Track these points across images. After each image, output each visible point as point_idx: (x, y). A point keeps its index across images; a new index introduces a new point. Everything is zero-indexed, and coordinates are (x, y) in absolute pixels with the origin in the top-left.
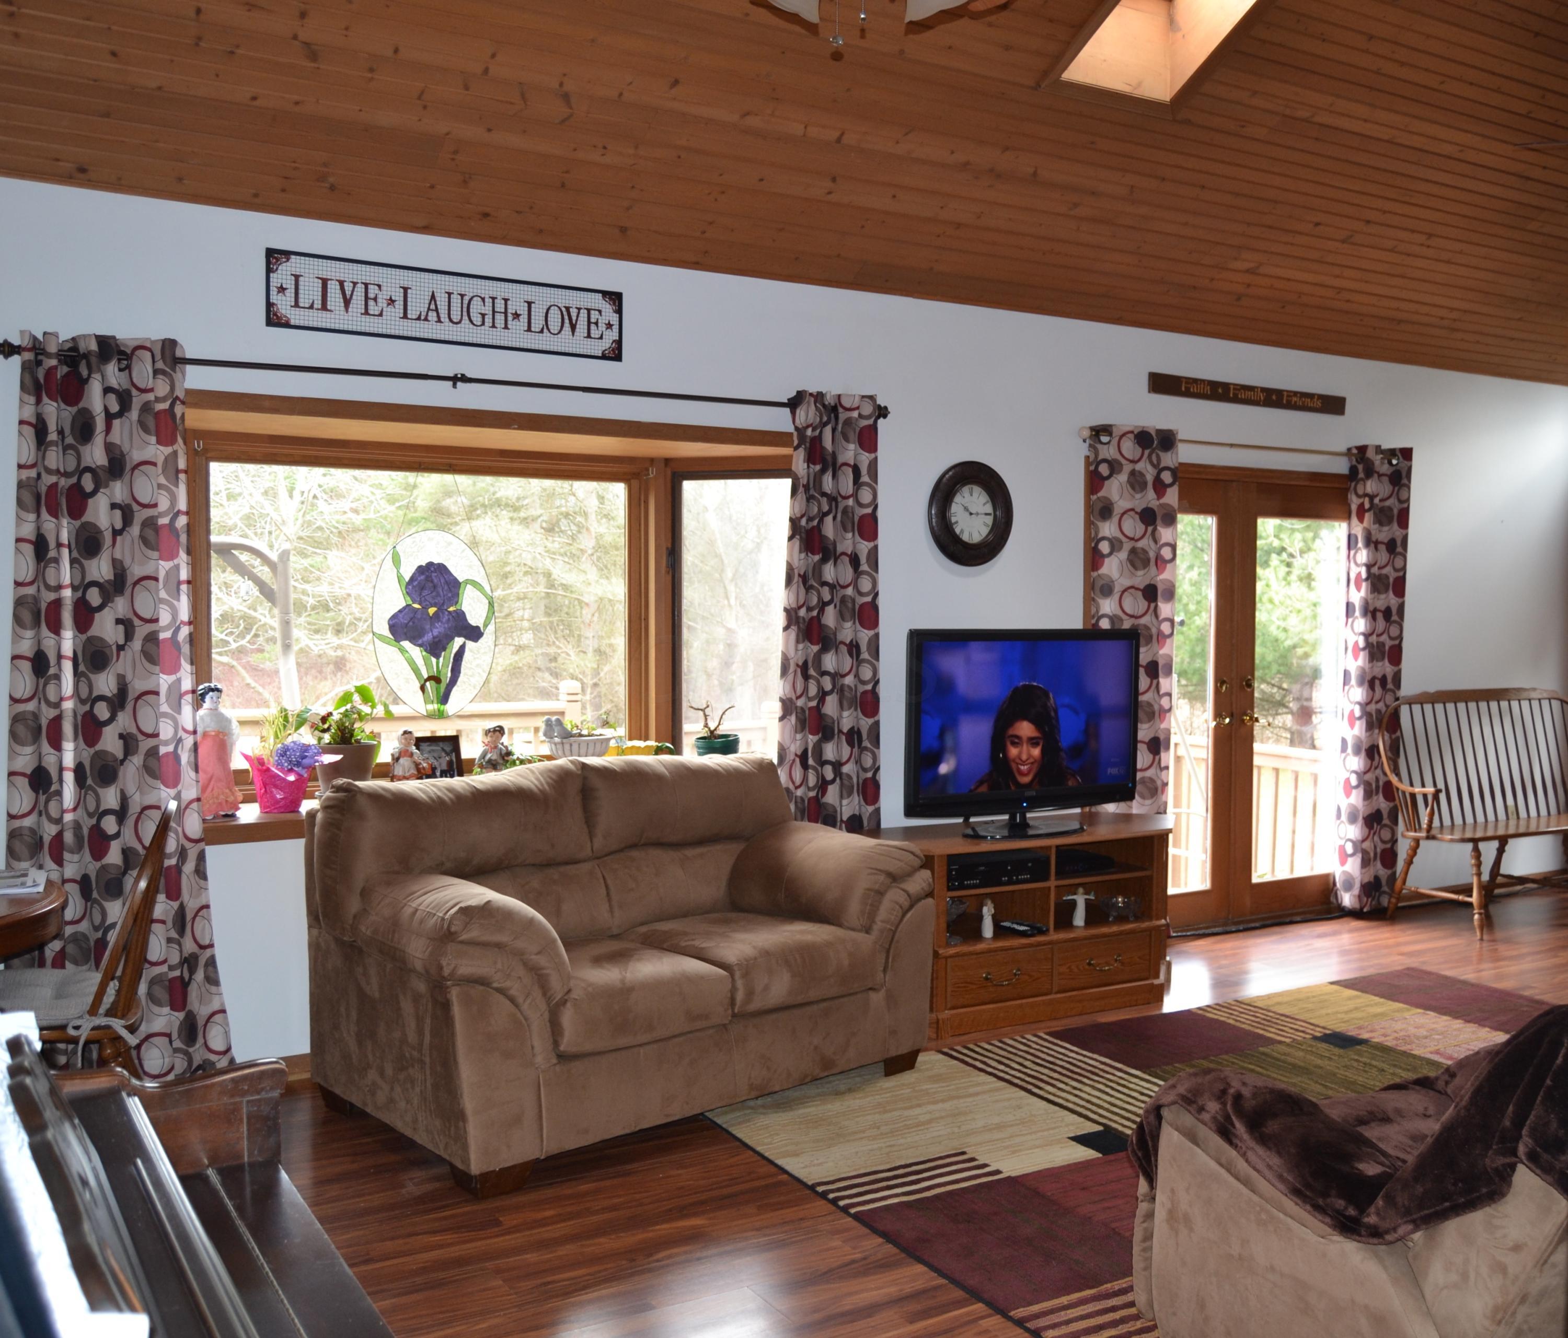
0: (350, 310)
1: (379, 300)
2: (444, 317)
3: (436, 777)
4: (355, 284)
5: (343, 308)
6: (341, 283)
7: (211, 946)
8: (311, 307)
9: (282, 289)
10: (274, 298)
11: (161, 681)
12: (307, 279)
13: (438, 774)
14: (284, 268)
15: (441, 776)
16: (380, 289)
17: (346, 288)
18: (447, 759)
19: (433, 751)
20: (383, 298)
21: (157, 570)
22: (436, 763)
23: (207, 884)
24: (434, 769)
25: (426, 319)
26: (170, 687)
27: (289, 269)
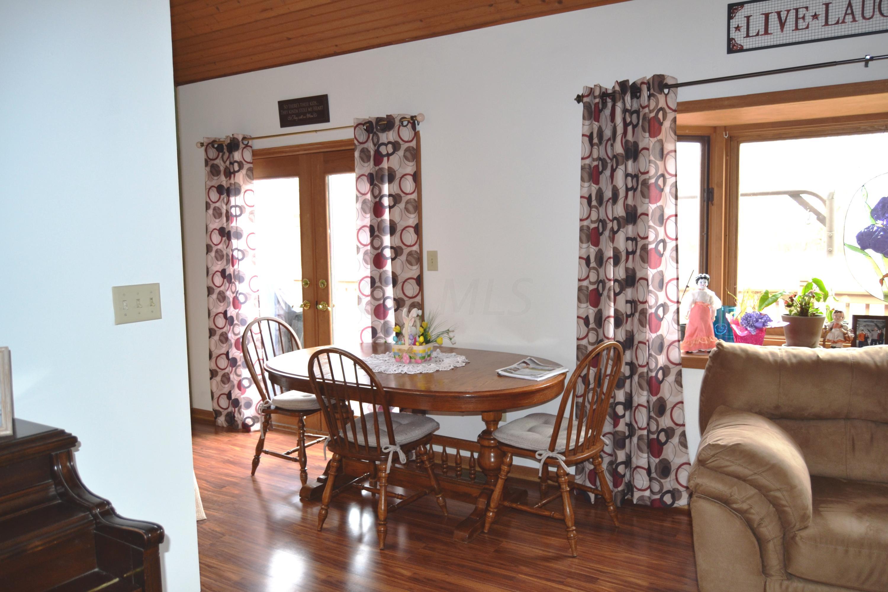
0: (785, 29)
1: (806, 18)
2: (858, 16)
3: (867, 345)
4: (788, 11)
5: (779, 30)
6: (779, 13)
7: (684, 425)
8: (758, 34)
9: (738, 28)
10: (733, 35)
11: (649, 273)
12: (755, 17)
13: (869, 342)
14: (740, 14)
15: (872, 344)
16: (807, 10)
17: (782, 16)
18: (879, 332)
19: (868, 325)
20: (809, 15)
21: (648, 209)
22: (869, 334)
23: (682, 390)
24: (866, 338)
25: (843, 22)
26: (653, 276)
27: (743, 14)
